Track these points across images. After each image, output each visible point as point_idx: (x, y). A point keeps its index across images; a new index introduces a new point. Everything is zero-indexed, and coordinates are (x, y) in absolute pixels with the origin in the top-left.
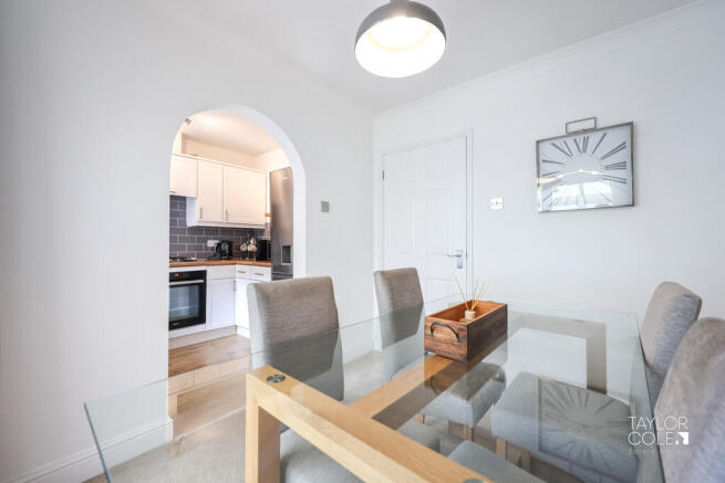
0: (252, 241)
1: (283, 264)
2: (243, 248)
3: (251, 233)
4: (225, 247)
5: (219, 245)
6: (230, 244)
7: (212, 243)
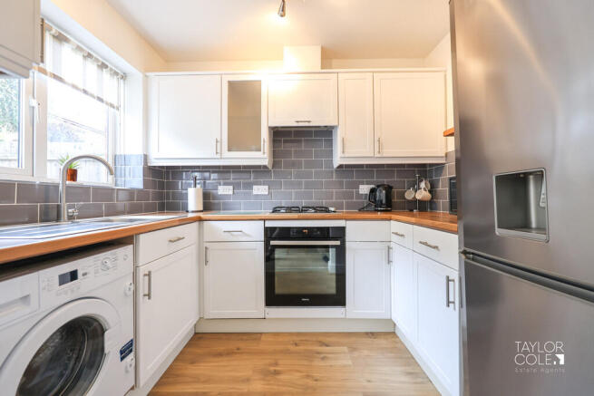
0: (423, 185)
1: (498, 231)
2: (409, 195)
3: (424, 171)
4: (381, 195)
5: (373, 191)
6: (389, 189)
7: (365, 189)
